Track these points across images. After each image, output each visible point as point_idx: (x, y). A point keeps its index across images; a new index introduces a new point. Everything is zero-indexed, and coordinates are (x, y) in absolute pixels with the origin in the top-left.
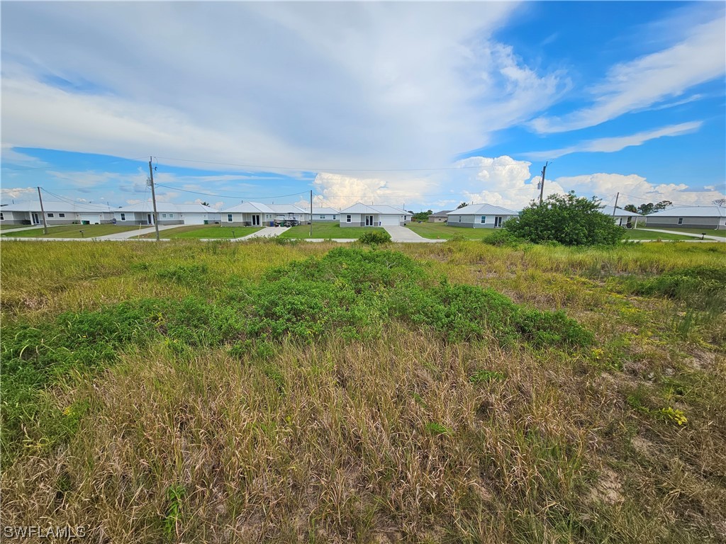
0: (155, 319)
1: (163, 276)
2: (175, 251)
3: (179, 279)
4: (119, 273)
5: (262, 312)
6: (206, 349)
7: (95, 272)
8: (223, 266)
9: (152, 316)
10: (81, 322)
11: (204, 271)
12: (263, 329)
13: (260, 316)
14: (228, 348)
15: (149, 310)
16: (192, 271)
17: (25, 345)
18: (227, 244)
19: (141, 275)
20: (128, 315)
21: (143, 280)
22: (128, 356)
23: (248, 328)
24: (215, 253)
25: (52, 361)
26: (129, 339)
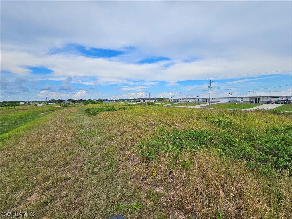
0: (211, 139)
1: (213, 122)
2: (216, 113)
3: (219, 125)
4: (198, 119)
5: (267, 151)
6: (233, 159)
7: (191, 118)
8: (239, 122)
9: (210, 137)
10: (190, 134)
11: (230, 123)
12: (267, 160)
13: (266, 153)
14: (245, 162)
15: (209, 135)
16: (225, 122)
17: (178, 136)
18: (241, 112)
19: (205, 121)
20: (203, 135)
21: (206, 123)
22: (203, 150)
23: (258, 157)
24: (234, 115)
25: (183, 143)
26: (203, 144)
